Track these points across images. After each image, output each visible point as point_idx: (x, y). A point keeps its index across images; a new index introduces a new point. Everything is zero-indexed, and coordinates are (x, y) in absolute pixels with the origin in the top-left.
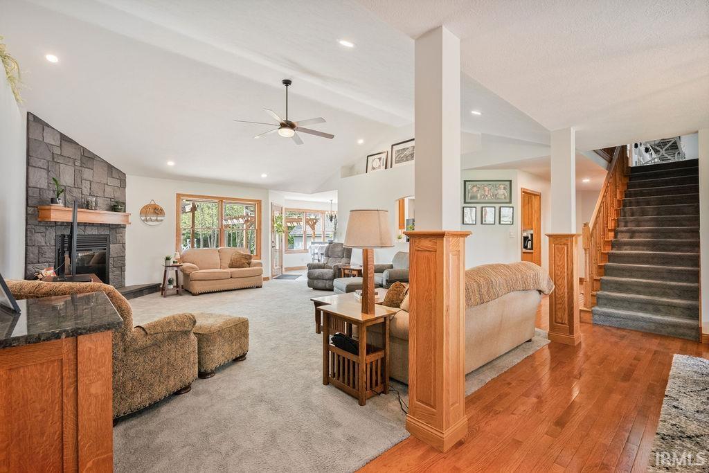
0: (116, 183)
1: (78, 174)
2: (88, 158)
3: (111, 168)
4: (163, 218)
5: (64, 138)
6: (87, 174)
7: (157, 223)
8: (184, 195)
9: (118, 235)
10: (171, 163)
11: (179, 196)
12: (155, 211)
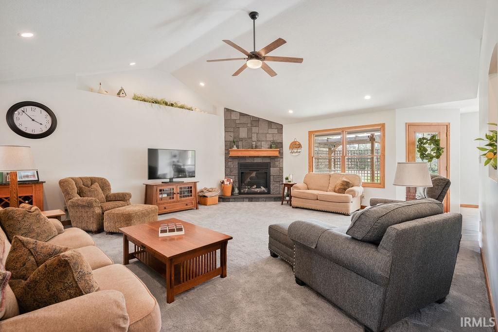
0: (276, 131)
1: (250, 131)
2: (256, 121)
3: (270, 123)
4: (300, 150)
5: (242, 114)
6: (255, 130)
7: (297, 154)
8: (313, 132)
9: (276, 163)
10: (291, 112)
11: (310, 133)
12: (296, 146)
